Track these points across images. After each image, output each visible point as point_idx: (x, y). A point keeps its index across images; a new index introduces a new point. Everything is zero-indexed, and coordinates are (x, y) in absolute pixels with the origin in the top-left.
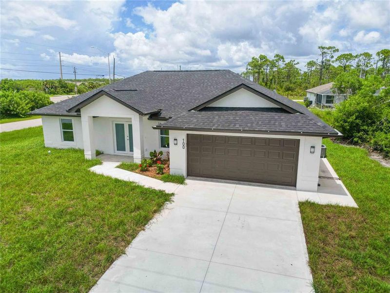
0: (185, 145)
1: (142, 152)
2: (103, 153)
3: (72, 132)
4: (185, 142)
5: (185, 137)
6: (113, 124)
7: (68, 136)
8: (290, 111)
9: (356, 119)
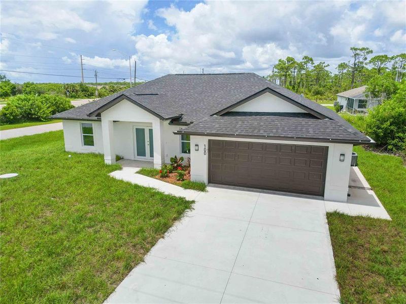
0: (207, 151)
1: (163, 158)
2: (123, 158)
3: (93, 136)
4: (207, 147)
5: (206, 143)
6: (133, 129)
7: (88, 140)
8: (318, 117)
9: (391, 125)
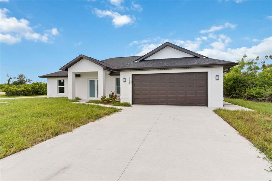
0: (131, 82)
1: (104, 93)
2: (81, 99)
3: (64, 87)
4: (131, 79)
5: (131, 77)
7: (62, 91)
8: (199, 57)
9: (233, 84)
